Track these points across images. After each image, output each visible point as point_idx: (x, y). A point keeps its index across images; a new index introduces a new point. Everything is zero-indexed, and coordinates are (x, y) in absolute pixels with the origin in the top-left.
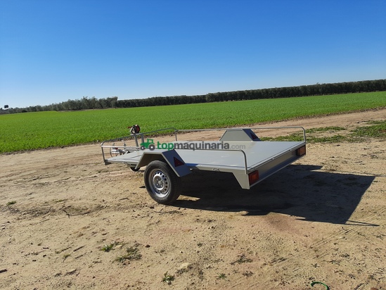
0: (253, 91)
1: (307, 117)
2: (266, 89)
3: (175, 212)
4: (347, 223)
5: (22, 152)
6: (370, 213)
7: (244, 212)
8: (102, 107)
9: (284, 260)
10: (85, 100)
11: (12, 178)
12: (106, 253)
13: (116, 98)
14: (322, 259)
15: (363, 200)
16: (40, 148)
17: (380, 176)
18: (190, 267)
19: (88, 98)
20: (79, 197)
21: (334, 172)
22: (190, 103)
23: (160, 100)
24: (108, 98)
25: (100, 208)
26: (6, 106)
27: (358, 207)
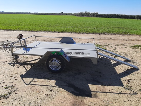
13: (97, 13)
19: (87, 12)
23: (114, 16)
24: (94, 13)
26: (62, 12)
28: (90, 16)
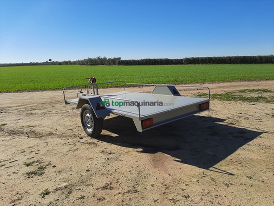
0: (219, 58)
1: (250, 80)
2: (229, 57)
3: (93, 143)
4: (210, 169)
5: (38, 91)
6: (236, 163)
7: (140, 150)
8: (110, 64)
9: (137, 192)
10: (99, 58)
11: (19, 108)
12: (26, 167)
13: (120, 58)
14: (166, 196)
15: (238, 152)
16: (50, 89)
17: (267, 132)
18: (66, 187)
19: (101, 58)
20: (44, 125)
21: (233, 126)
22: (171, 64)
23: (149, 61)
24: (115, 58)
25: (51, 134)
26: (50, 60)
27: (229, 157)
28: (106, 64)
